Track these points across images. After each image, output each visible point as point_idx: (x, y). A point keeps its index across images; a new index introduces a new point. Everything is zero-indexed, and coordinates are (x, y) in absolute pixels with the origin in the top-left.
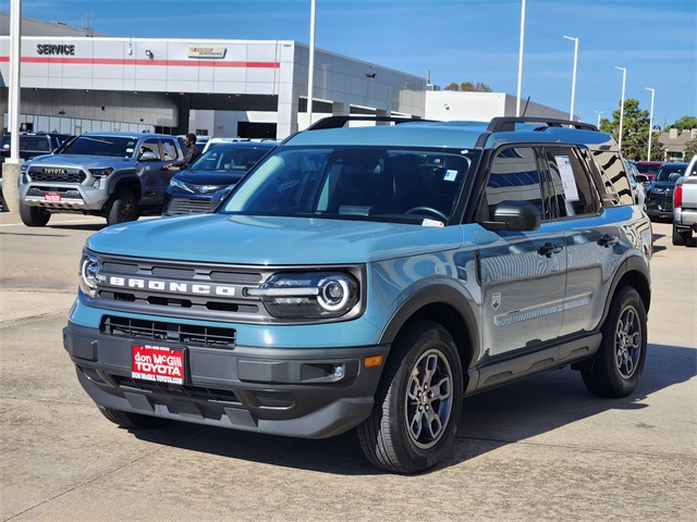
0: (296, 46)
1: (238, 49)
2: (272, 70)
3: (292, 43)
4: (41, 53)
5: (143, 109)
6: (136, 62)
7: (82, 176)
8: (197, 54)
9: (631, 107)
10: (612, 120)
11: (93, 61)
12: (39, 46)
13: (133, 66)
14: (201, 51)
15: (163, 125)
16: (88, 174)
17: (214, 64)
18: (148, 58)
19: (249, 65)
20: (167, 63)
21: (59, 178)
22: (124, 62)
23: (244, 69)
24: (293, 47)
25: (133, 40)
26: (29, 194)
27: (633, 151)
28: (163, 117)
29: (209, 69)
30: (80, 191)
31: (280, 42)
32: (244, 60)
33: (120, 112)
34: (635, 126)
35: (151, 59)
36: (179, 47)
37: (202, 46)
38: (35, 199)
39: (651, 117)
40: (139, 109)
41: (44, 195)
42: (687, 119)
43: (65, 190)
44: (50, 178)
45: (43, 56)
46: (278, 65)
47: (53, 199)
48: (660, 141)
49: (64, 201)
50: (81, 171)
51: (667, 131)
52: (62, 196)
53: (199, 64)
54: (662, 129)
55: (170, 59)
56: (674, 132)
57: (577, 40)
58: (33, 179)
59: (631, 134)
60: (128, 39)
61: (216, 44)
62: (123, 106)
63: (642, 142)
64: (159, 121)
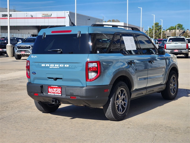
0: (70, 12)
1: (55, 14)
2: (63, 19)
3: (69, 12)
4: (3, 17)
5: (29, 30)
6: (28, 18)
7: (30, 47)
8: (44, 15)
9: (157, 25)
10: (152, 28)
11: (17, 18)
12: (2, 15)
13: (27, 19)
14: (45, 14)
15: (34, 34)
16: (31, 47)
17: (49, 18)
18: (31, 17)
19: (58, 18)
20: (36, 18)
21: (24, 48)
22: (25, 18)
23: (56, 19)
24: (69, 13)
25: (27, 12)
26: (17, 52)
27: (158, 36)
28: (34, 32)
29: (47, 19)
30: (29, 51)
31: (65, 12)
32: (56, 17)
33: (23, 31)
34: (158, 30)
35: (32, 17)
36: (39, 14)
37: (45, 13)
38: (19, 53)
39: (162, 27)
40: (28, 30)
41: (21, 52)
42: (172, 27)
43: (26, 51)
44: (22, 48)
45: (4, 17)
46: (65, 18)
47: (23, 53)
48: (165, 33)
49: (26, 53)
50: (29, 46)
51: (167, 30)
52: (25, 52)
53: (45, 18)
54: (165, 30)
55: (37, 17)
56: (168, 31)
57: (141, 8)
58: (18, 49)
59: (157, 32)
60: (26, 12)
61: (49, 13)
62: (24, 29)
63: (160, 34)
64: (33, 33)
